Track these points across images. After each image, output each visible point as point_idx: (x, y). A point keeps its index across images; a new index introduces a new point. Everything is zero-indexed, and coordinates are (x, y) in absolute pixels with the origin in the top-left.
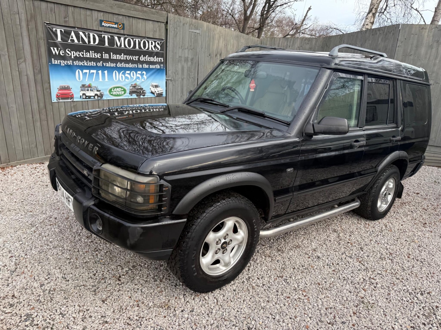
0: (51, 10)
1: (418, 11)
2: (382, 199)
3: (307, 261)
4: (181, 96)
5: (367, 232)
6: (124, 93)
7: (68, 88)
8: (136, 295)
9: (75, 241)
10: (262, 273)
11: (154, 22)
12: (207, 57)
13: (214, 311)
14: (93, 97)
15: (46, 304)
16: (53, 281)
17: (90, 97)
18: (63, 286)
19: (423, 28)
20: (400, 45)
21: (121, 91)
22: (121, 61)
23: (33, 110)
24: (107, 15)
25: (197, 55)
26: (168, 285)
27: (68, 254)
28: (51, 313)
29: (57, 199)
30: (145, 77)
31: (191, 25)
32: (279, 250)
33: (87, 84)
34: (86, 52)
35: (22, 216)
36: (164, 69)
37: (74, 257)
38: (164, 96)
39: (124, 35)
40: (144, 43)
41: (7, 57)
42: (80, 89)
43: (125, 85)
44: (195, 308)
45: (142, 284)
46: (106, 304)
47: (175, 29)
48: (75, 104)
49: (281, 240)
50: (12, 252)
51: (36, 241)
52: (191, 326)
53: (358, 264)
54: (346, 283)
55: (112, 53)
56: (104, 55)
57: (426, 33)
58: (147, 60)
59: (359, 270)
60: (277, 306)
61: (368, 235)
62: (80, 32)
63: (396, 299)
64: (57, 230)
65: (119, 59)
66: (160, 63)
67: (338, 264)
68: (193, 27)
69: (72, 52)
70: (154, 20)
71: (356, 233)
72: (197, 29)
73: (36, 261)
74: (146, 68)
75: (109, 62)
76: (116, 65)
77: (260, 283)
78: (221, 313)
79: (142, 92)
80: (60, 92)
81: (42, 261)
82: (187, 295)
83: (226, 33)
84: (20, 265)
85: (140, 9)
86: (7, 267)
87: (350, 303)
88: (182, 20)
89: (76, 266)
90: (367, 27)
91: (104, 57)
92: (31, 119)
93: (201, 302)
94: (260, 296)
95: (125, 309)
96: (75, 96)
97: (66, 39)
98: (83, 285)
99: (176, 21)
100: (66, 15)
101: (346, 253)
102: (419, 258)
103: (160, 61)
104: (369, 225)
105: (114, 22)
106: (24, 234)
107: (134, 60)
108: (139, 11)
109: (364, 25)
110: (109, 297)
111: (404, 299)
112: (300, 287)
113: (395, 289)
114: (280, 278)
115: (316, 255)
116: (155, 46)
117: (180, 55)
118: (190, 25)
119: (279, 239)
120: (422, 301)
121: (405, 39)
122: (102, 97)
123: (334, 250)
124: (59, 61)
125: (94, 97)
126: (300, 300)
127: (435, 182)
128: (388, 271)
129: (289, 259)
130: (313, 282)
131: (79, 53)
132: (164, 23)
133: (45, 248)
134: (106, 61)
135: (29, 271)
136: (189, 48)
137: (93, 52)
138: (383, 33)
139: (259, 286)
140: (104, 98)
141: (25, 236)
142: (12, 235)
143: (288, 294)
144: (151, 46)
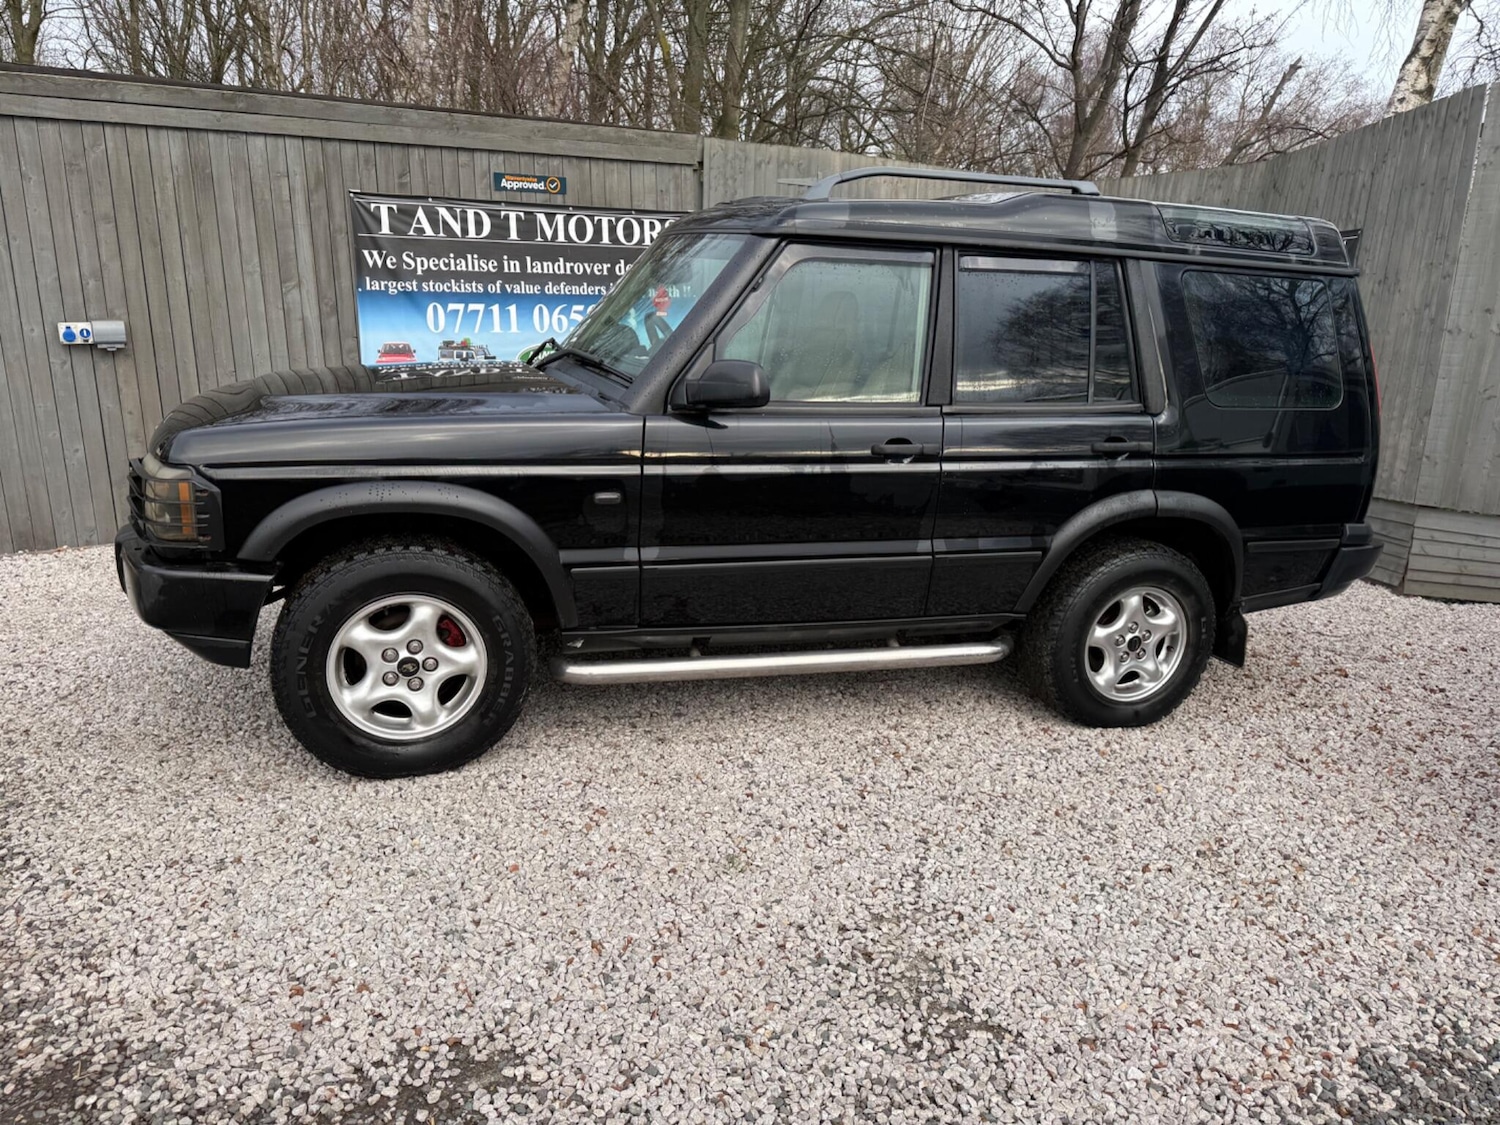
0: (367, 161)
7: (406, 351)
11: (657, 167)
20: (1491, 159)
22: (556, 279)
24: (514, 159)
31: (785, 166)
33: (458, 340)
34: (456, 259)
39: (566, 207)
40: (628, 227)
41: (257, 276)
42: (438, 353)
47: (726, 180)
55: (528, 259)
56: (506, 263)
62: (440, 209)
65: (551, 272)
68: (793, 170)
69: (419, 260)
70: (656, 160)
72: (808, 174)
75: (523, 283)
76: (542, 290)
80: (384, 361)
85: (613, 134)
88: (753, 154)
91: (506, 270)
97: (403, 227)
99: (729, 158)
100: (404, 170)
105: (535, 177)
107: (598, 273)
108: (608, 140)
118: (780, 165)
124: (383, 283)
131: (437, 262)
132: (690, 165)
134: (513, 278)
137: (475, 256)
138: (1437, 121)
144: (649, 233)
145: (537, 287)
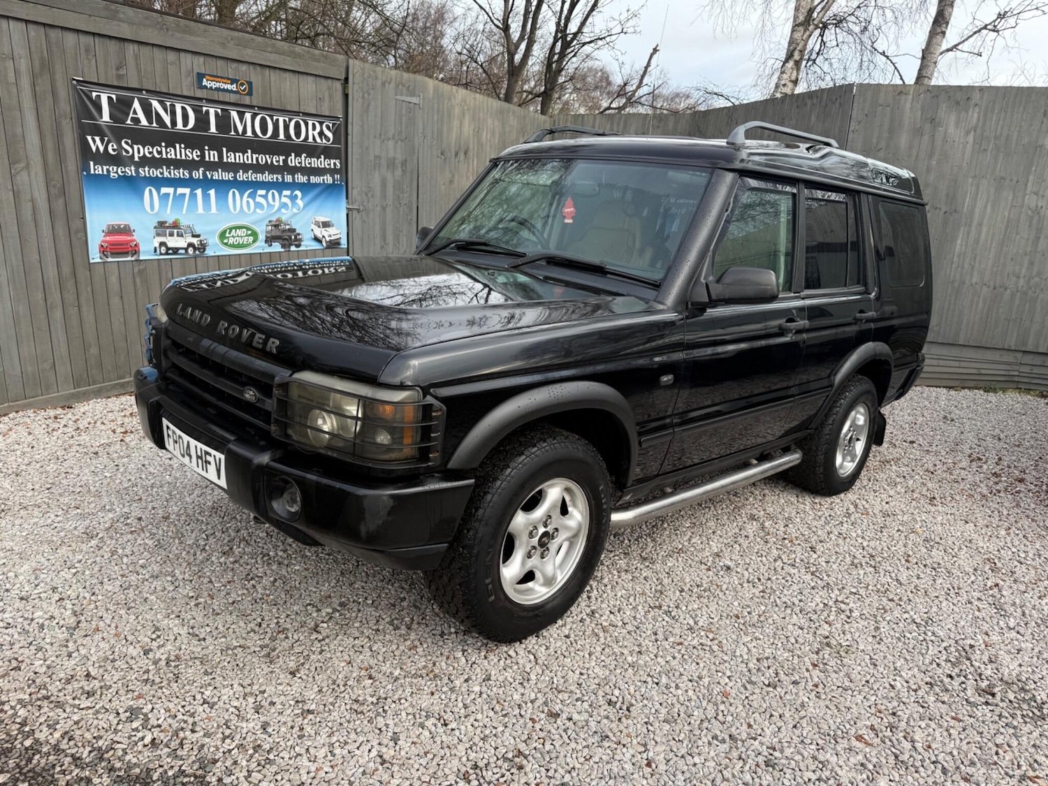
0: (87, 51)
1: (887, 57)
2: (845, 450)
3: (706, 578)
4: (382, 247)
5: (820, 517)
6: (254, 241)
7: (126, 230)
8: (361, 657)
9: (198, 562)
10: (618, 602)
11: (318, 78)
12: (438, 157)
13: (533, 677)
14: (183, 251)
15: (166, 686)
16: (169, 643)
17: (176, 251)
18: (195, 649)
19: (901, 93)
20: (857, 128)
21: (246, 236)
22: (246, 167)
23: (46, 283)
24: (212, 62)
25: (414, 152)
26: (426, 636)
27: (188, 587)
28: (183, 703)
29: (130, 480)
30: (300, 203)
31: (400, 87)
32: (645, 559)
33: (170, 220)
34: (166, 147)
35: (59, 518)
36: (341, 185)
37: (206, 594)
38: (342, 246)
39: (252, 107)
40: (297, 126)
42: (153, 232)
43: (257, 222)
44: (493, 673)
45: (368, 637)
46: (300, 678)
47: (364, 94)
48: (141, 267)
49: (646, 540)
50: (60, 589)
51: (109, 567)
52: (491, 707)
53: (809, 577)
54: (790, 612)
55: (224, 149)
56: (207, 152)
57: (907, 103)
58: (303, 165)
59: (813, 588)
60: (659, 659)
61: (822, 522)
62: (152, 101)
63: (892, 636)
64: (150, 542)
65: (242, 161)
66: (332, 172)
67: (769, 579)
68: (405, 90)
69: (136, 147)
70: (317, 73)
71: (798, 520)
72: (413, 94)
73: (120, 606)
74: (301, 183)
75: (220, 170)
76: (235, 177)
77: (617, 620)
78: (547, 678)
79: (293, 237)
80: (108, 238)
81: (133, 605)
82: (470, 651)
83: (477, 103)
84: (85, 616)
85: (286, 48)
86: (57, 621)
87: (802, 647)
88: (380, 75)
89: (214, 610)
90: (785, 90)
91: (207, 159)
92: (42, 302)
93: (502, 662)
94: (621, 643)
95: (344, 686)
96: (142, 249)
97: (121, 116)
98: (240, 646)
99: (365, 76)
100: (121, 63)
101: (783, 557)
102: (928, 561)
103: (332, 167)
104: (821, 505)
105: (228, 79)
106: (76, 554)
107: (276, 164)
108: (283, 54)
109: (777, 86)
110: (303, 664)
111: (908, 635)
112: (701, 624)
113: (888, 618)
114: (656, 610)
115: (721, 564)
116: (321, 134)
117: (377, 154)
118: (397, 86)
119: (642, 537)
120: (943, 637)
121: (866, 115)
122: (204, 250)
123: (757, 553)
124: (105, 168)
125: (186, 249)
126: (704, 647)
127: (945, 417)
128: (870, 587)
129: (668, 573)
130: (725, 615)
131: (151, 150)
132: (339, 80)
133: (133, 578)
134: (212, 166)
135: (109, 626)
136: (397, 137)
137: (183, 146)
138: (820, 102)
139: (617, 626)
140: (209, 252)
141: (81, 557)
142: (49, 557)
143: (678, 637)
144: (312, 132)
145: (231, 174)
